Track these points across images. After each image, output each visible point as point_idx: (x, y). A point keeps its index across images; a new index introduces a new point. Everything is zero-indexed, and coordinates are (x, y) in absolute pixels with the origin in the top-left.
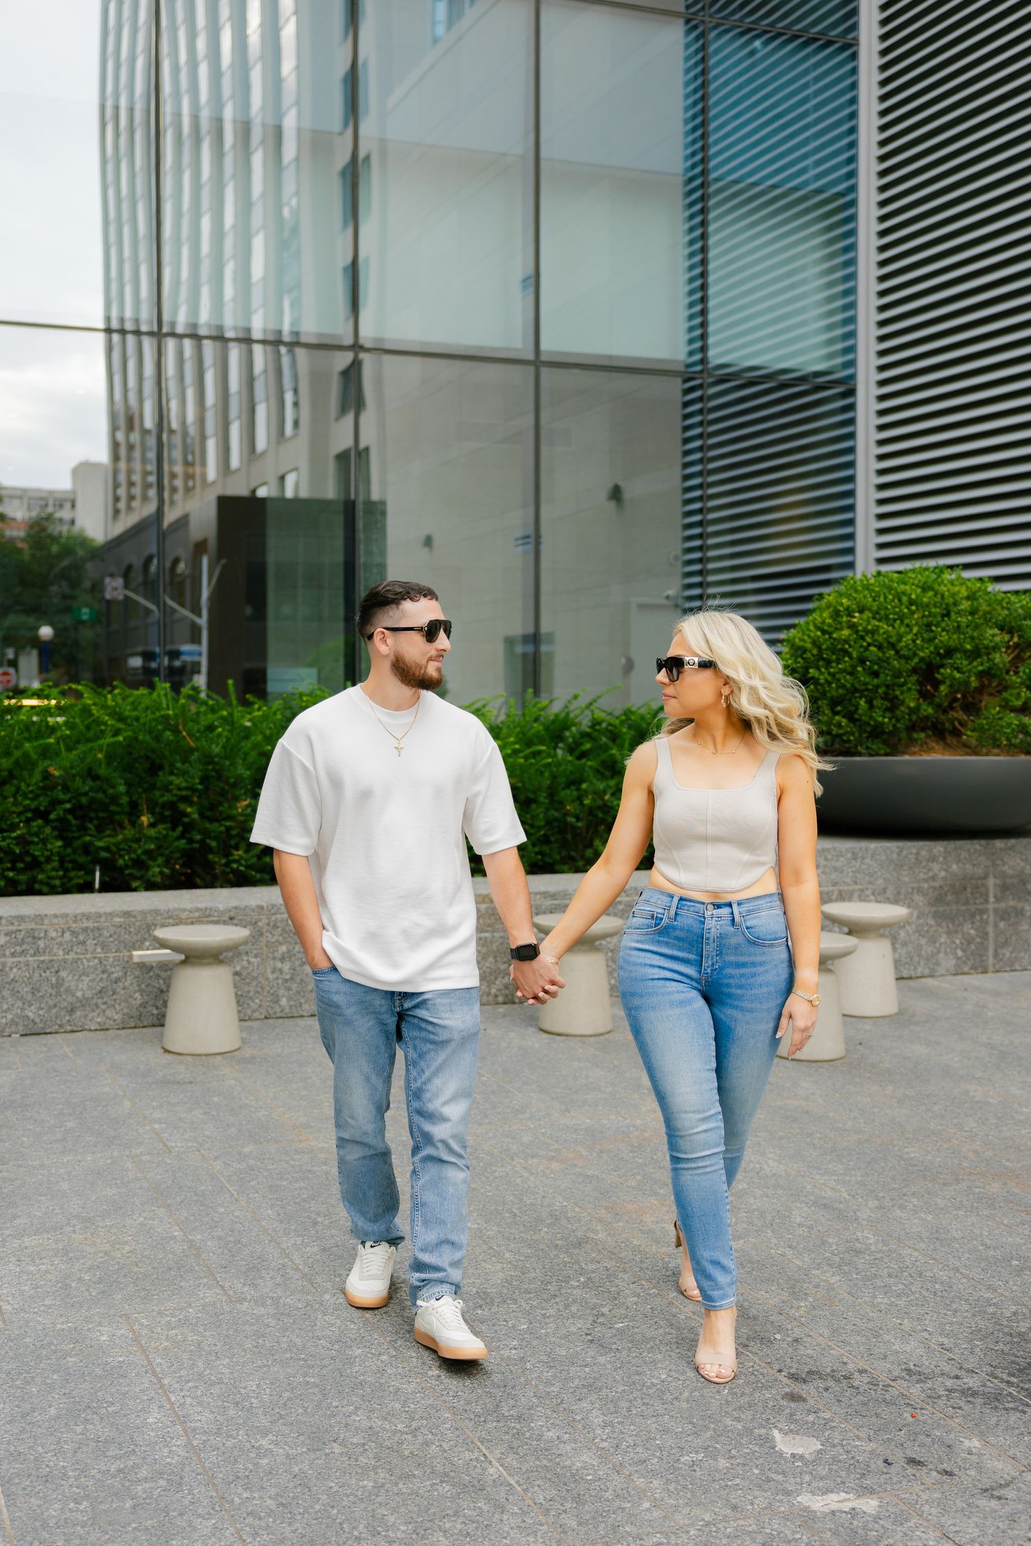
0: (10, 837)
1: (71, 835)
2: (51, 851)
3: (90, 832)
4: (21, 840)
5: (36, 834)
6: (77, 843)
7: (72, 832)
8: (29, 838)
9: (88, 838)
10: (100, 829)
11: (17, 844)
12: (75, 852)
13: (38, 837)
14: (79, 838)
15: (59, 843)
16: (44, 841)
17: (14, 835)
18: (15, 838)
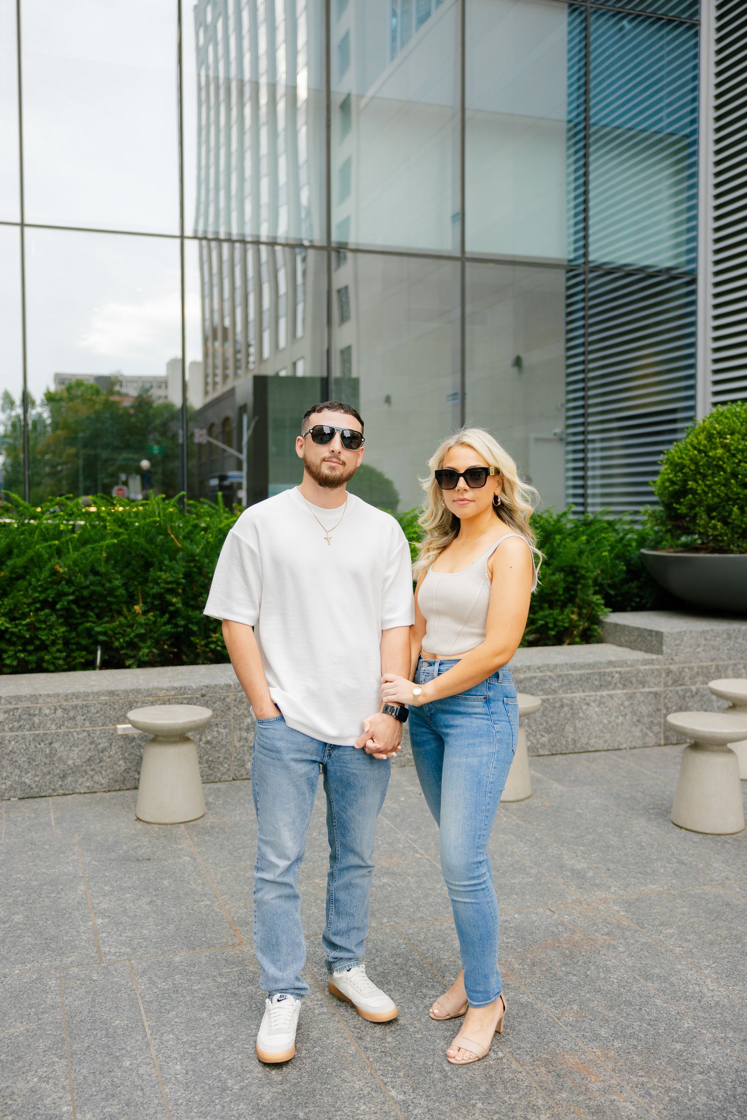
0: (21, 624)
1: (75, 621)
2: (56, 635)
3: (90, 619)
4: (30, 627)
5: (44, 622)
6: (81, 628)
7: (77, 619)
8: (38, 625)
9: (88, 625)
10: (99, 616)
11: (27, 630)
12: (78, 635)
13: (45, 624)
14: (82, 623)
15: (63, 629)
16: (50, 628)
17: (24, 622)
18: (26, 625)
